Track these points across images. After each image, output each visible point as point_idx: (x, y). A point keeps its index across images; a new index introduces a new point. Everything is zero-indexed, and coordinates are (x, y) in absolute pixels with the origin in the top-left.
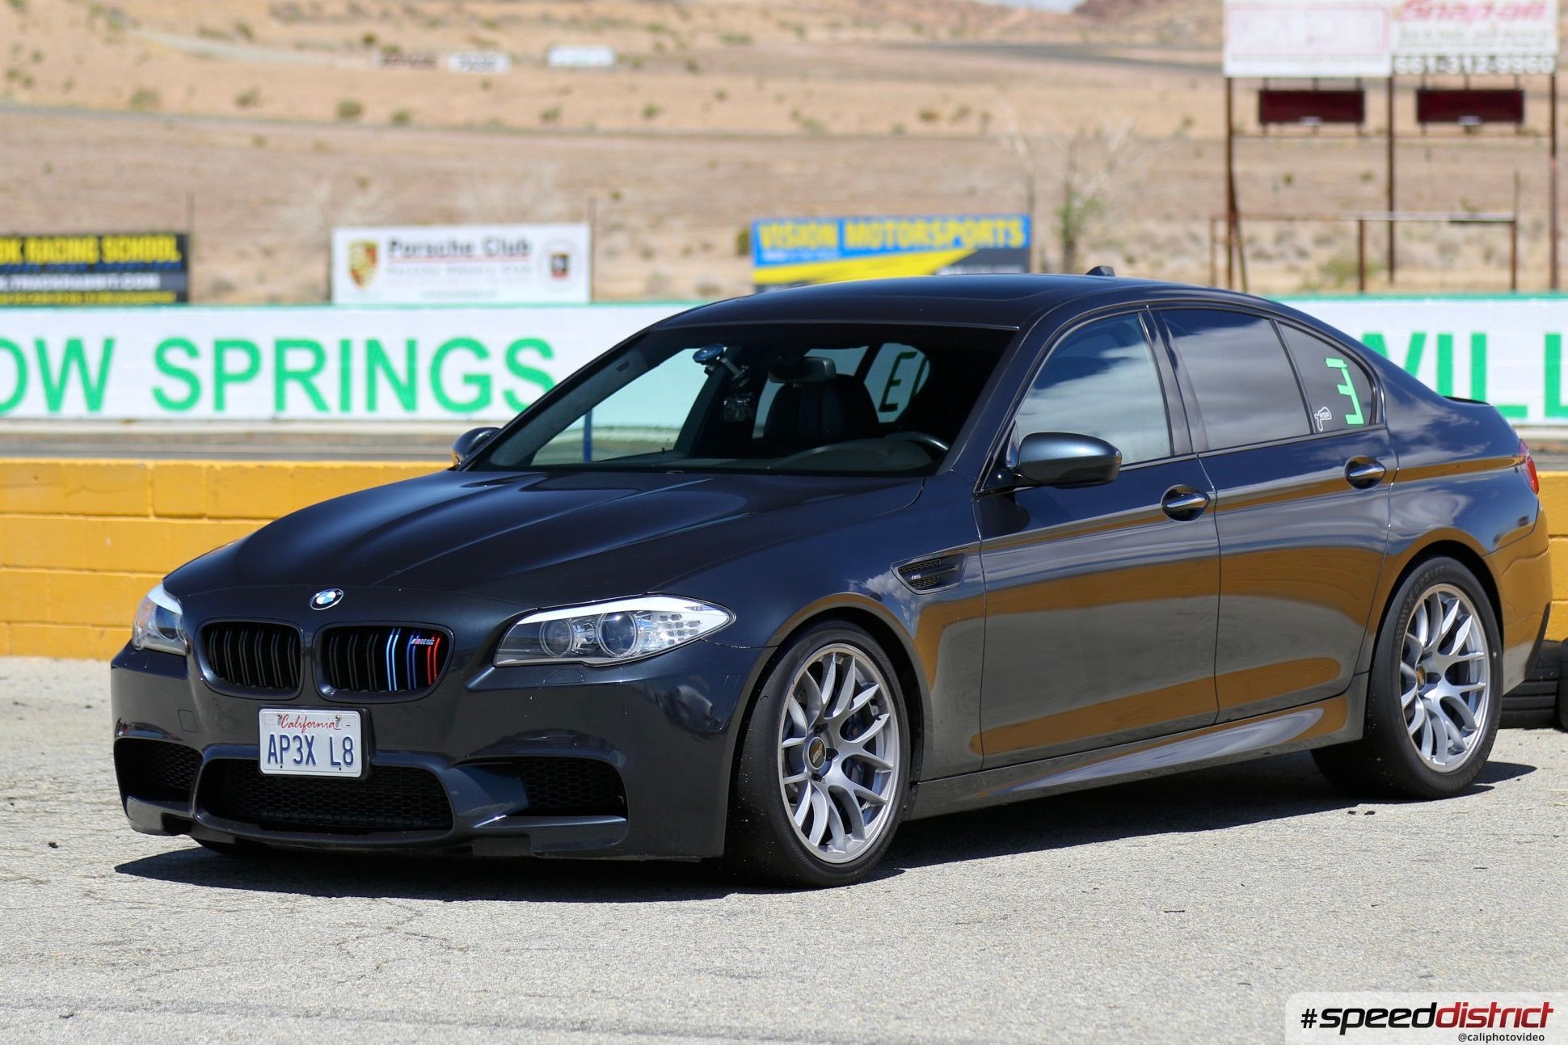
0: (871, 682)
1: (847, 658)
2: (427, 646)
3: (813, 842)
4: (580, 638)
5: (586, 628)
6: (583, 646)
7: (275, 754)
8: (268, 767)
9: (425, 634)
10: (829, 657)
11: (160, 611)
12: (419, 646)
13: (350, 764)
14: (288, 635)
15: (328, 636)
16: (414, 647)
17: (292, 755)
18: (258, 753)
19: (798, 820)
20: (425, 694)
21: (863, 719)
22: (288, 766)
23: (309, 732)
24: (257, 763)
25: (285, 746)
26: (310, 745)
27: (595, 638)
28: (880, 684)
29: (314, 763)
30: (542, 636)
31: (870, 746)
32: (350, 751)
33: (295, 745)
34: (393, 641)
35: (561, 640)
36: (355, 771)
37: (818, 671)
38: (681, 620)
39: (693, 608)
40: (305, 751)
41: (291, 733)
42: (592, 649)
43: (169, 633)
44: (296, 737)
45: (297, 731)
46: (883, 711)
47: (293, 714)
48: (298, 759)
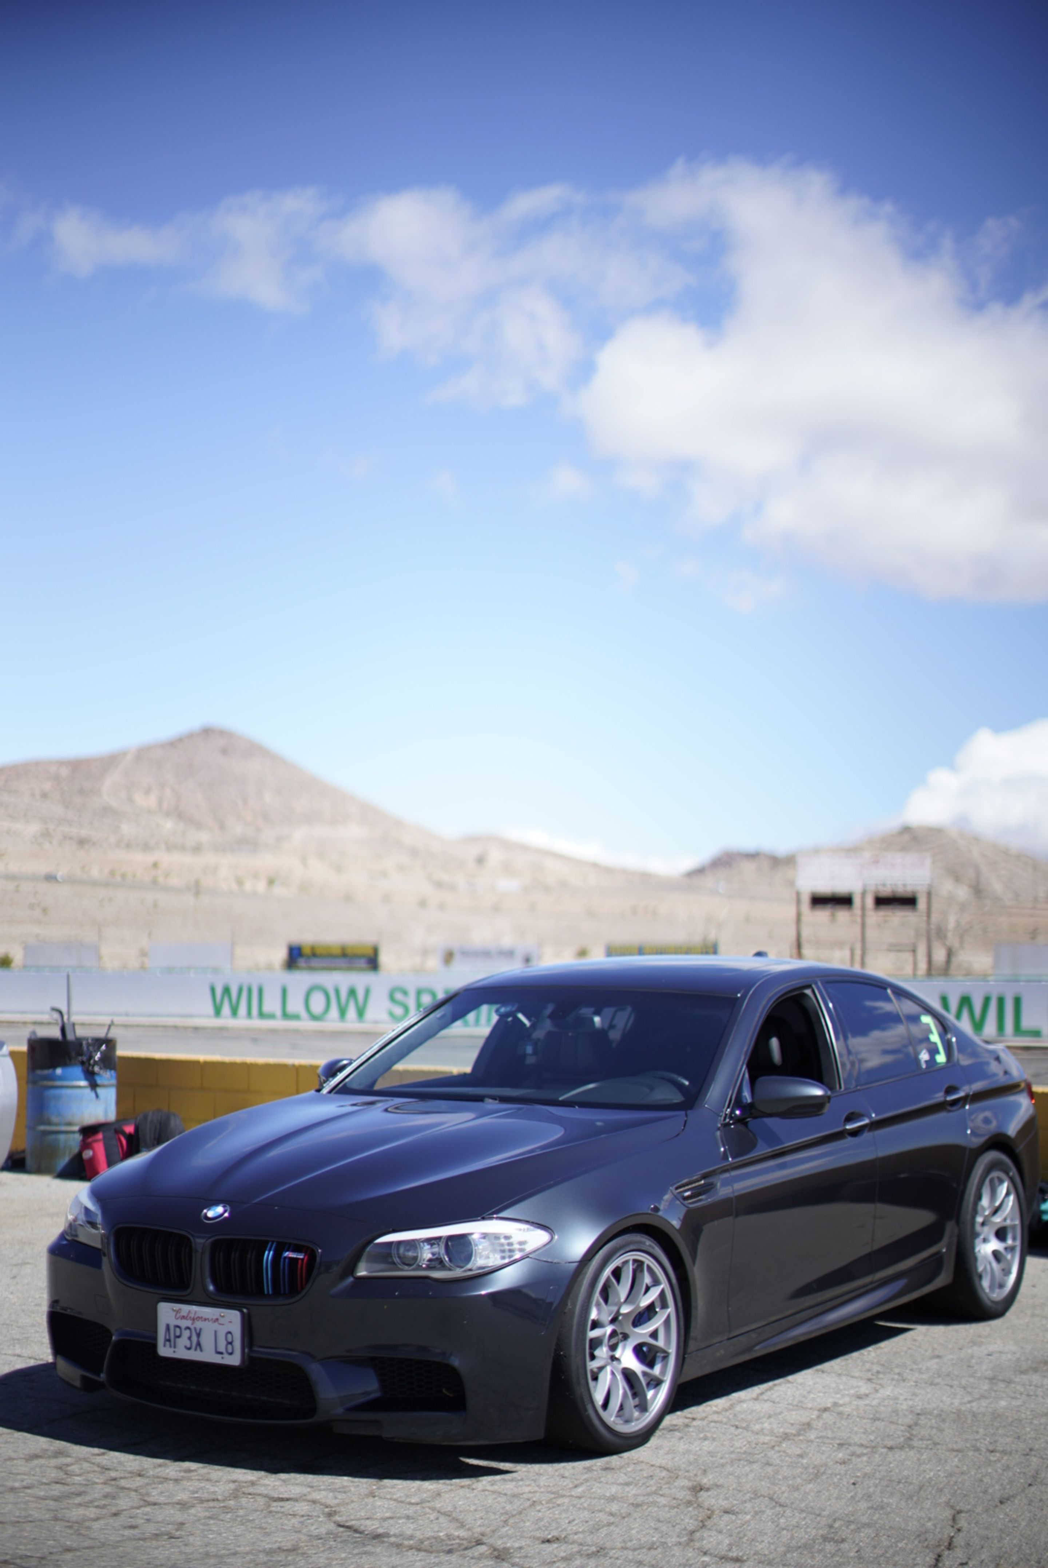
0: (656, 1282)
1: (639, 1264)
2: (297, 1259)
3: (610, 1417)
4: (426, 1254)
5: (432, 1245)
6: (430, 1260)
7: (169, 1340)
8: (164, 1351)
9: (297, 1249)
10: (626, 1263)
11: (87, 1210)
12: (292, 1260)
13: (231, 1354)
14: (183, 1243)
15: (215, 1246)
16: (287, 1260)
17: (183, 1341)
18: (155, 1338)
19: (599, 1397)
20: (298, 1298)
21: (649, 1312)
22: (181, 1352)
23: (199, 1324)
24: (155, 1346)
25: (178, 1334)
26: (198, 1335)
27: (439, 1253)
28: (664, 1285)
29: (201, 1350)
30: (394, 1252)
31: (654, 1335)
32: (231, 1343)
33: (186, 1333)
34: (268, 1255)
35: (410, 1254)
36: (235, 1360)
37: (617, 1274)
38: (511, 1241)
39: (520, 1230)
40: (194, 1338)
41: (184, 1323)
42: (436, 1263)
43: (93, 1225)
44: (188, 1328)
45: (188, 1323)
46: (664, 1306)
47: (185, 1308)
48: (189, 1346)
